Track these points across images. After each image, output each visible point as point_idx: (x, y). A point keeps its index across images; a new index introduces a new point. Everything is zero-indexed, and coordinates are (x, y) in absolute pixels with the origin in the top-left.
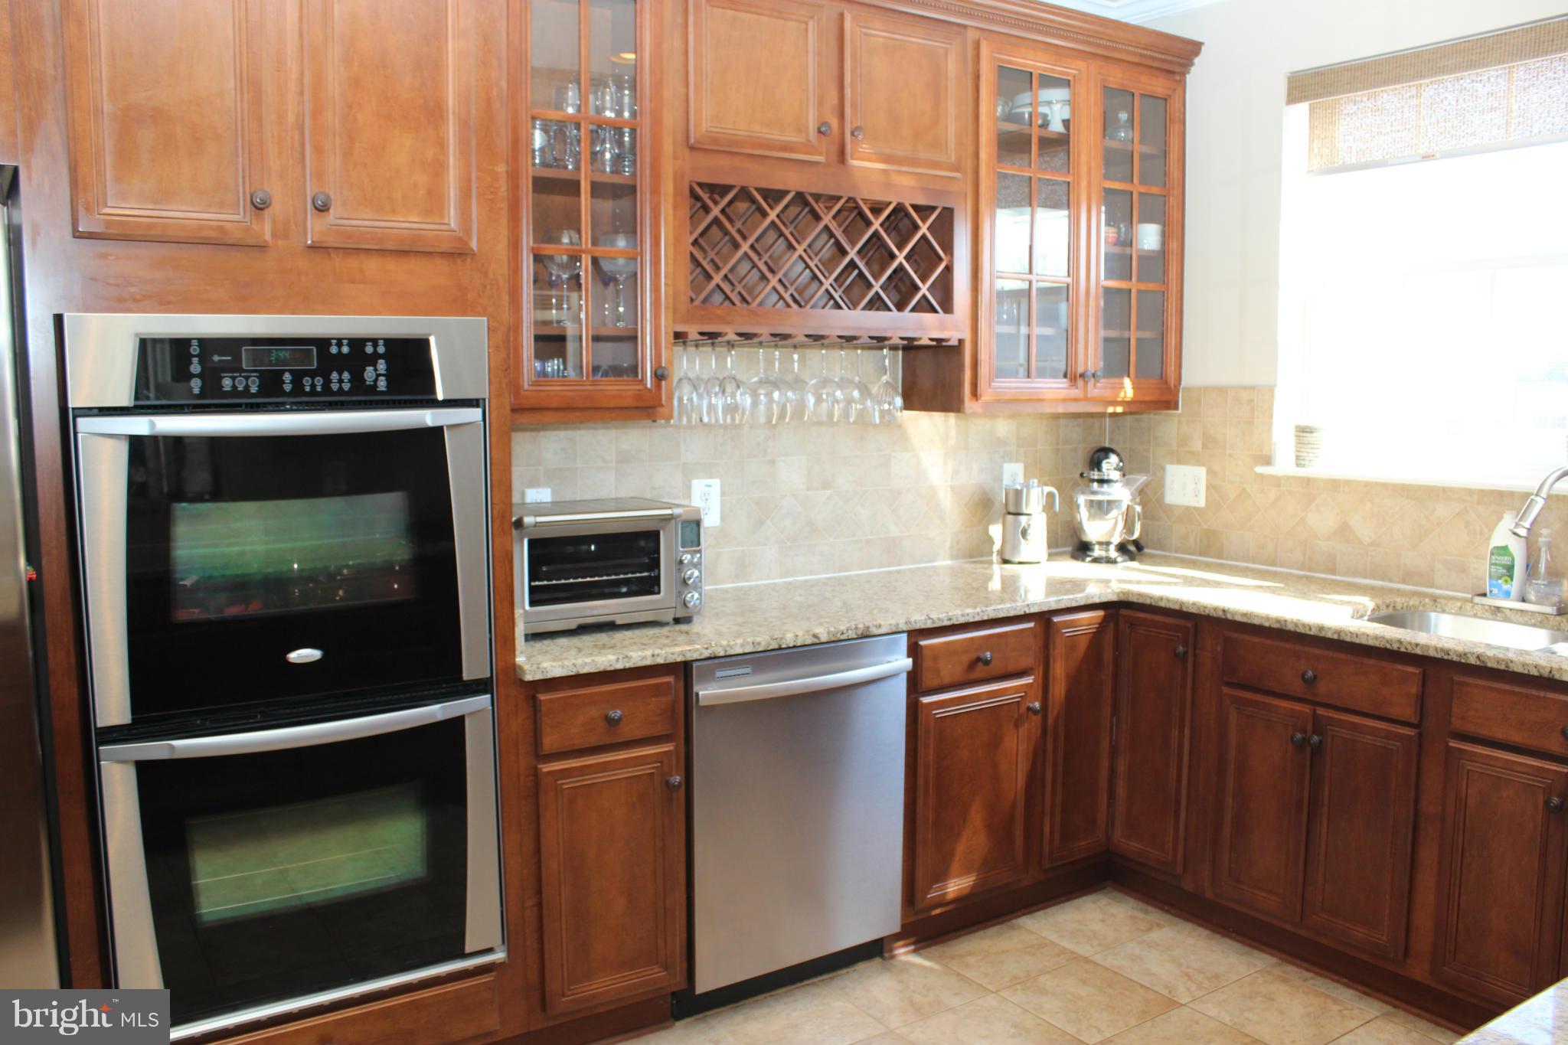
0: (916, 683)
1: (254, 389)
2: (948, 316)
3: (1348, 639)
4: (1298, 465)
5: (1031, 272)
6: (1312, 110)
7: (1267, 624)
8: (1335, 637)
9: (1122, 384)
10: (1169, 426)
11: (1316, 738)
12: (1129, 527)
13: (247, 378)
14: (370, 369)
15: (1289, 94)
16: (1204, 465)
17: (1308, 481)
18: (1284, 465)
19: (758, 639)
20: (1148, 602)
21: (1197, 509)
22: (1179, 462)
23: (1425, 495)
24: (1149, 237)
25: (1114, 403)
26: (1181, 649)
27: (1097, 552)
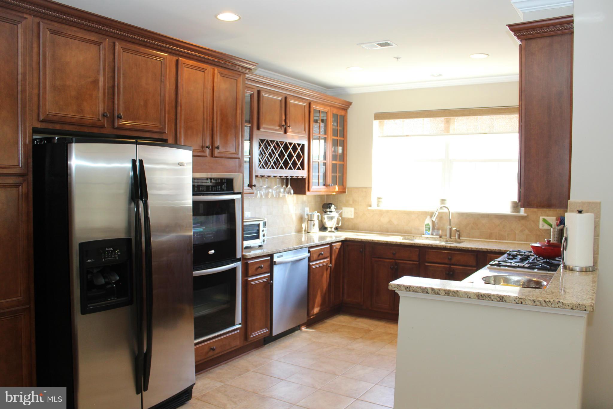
0: (310, 260)
1: (205, 190)
2: (303, 171)
3: (403, 244)
4: (378, 207)
5: (319, 160)
6: (379, 122)
7: (383, 242)
8: (400, 244)
9: (335, 187)
10: (343, 197)
11: (396, 267)
12: (338, 223)
13: (204, 187)
14: (223, 185)
15: (375, 118)
16: (353, 207)
17: (381, 211)
18: (374, 207)
19: (285, 249)
20: (352, 240)
21: (351, 218)
22: (346, 207)
23: (409, 213)
24: (340, 149)
25: (334, 192)
26: (362, 250)
27: (329, 229)
